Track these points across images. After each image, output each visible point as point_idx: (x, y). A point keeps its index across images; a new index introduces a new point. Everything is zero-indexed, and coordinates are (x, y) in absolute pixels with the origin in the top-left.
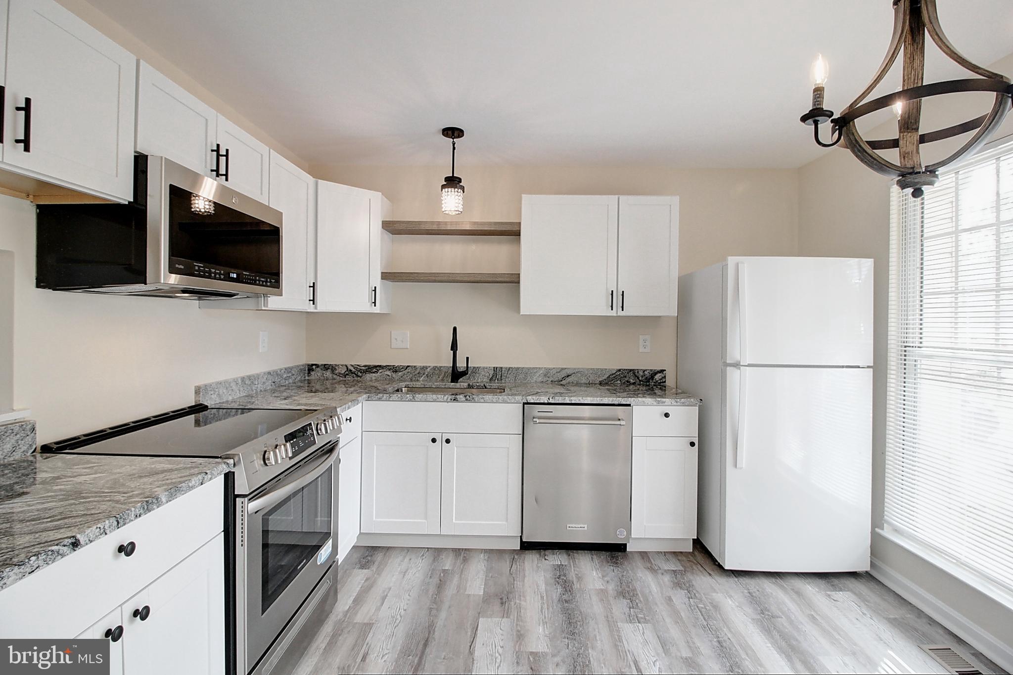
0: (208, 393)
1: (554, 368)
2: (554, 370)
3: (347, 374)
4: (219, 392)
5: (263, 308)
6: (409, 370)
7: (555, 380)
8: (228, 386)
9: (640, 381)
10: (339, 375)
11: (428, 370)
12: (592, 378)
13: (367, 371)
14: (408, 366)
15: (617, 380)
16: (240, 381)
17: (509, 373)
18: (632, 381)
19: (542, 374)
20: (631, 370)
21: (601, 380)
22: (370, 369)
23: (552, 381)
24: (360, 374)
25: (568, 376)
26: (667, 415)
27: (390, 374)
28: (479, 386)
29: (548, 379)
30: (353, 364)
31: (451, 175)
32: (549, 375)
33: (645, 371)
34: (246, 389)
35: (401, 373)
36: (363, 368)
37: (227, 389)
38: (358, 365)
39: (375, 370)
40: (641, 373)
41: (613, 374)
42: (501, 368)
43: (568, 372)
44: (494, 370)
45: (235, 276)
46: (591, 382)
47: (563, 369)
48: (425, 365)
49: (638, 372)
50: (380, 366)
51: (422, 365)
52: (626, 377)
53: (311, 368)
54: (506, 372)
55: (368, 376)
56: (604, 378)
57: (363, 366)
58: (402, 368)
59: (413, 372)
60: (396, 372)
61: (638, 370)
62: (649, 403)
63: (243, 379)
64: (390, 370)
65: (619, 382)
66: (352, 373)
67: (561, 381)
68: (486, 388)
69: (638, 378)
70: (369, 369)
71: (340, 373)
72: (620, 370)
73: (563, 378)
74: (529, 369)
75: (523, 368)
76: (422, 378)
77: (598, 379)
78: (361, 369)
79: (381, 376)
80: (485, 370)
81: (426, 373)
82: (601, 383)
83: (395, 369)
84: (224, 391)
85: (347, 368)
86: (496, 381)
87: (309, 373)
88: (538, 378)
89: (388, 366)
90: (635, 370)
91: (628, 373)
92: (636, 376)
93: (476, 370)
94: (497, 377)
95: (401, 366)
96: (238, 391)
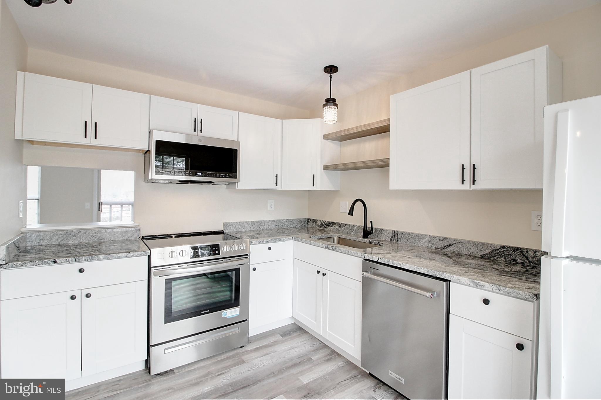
0: (228, 227)
1: (437, 237)
2: (437, 238)
3: (321, 226)
4: (236, 227)
5: (237, 188)
6: (346, 227)
7: (438, 247)
8: (242, 224)
9: (530, 262)
10: (318, 226)
11: (356, 227)
12: (474, 250)
13: (329, 225)
14: (346, 224)
15: (501, 257)
16: (250, 223)
17: (403, 236)
18: (519, 260)
19: (427, 240)
20: (518, 249)
21: (482, 253)
22: (331, 224)
23: (435, 248)
24: (326, 226)
25: (450, 245)
26: (486, 302)
27: (338, 228)
28: (375, 243)
29: (432, 245)
30: (324, 220)
31: (329, 98)
32: (433, 242)
33: (536, 252)
34: (255, 227)
35: (343, 228)
36: (327, 223)
37: (241, 225)
38: (325, 221)
39: (332, 225)
40: (531, 254)
41: (496, 250)
42: (398, 232)
43: (450, 242)
44: (393, 233)
45: (200, 174)
46: (472, 254)
47: (444, 239)
48: (354, 224)
49: (527, 252)
50: (334, 223)
51: (353, 224)
52: (511, 255)
53: (309, 220)
54: (401, 236)
55: (330, 228)
56: (485, 252)
57: (327, 222)
58: (344, 225)
59: (348, 228)
60: (341, 227)
61: (527, 249)
62: (466, 283)
63: (253, 222)
64: (338, 225)
65: (503, 259)
66: (323, 225)
67: (444, 249)
68: (379, 245)
69: (527, 259)
70: (329, 224)
71: (318, 225)
72: (504, 247)
73: (445, 247)
74: (418, 235)
75: (413, 233)
76: (353, 232)
77: (479, 252)
78: (326, 224)
79: (334, 229)
80: (387, 232)
81: (355, 230)
82: (482, 257)
83: (340, 225)
84: (239, 227)
85: (321, 222)
86: (394, 241)
87: (308, 223)
88: (424, 243)
89: (337, 223)
90: (524, 249)
91: (514, 251)
92: (524, 255)
93: (381, 231)
94: (395, 238)
95: (343, 224)
96: (249, 228)
